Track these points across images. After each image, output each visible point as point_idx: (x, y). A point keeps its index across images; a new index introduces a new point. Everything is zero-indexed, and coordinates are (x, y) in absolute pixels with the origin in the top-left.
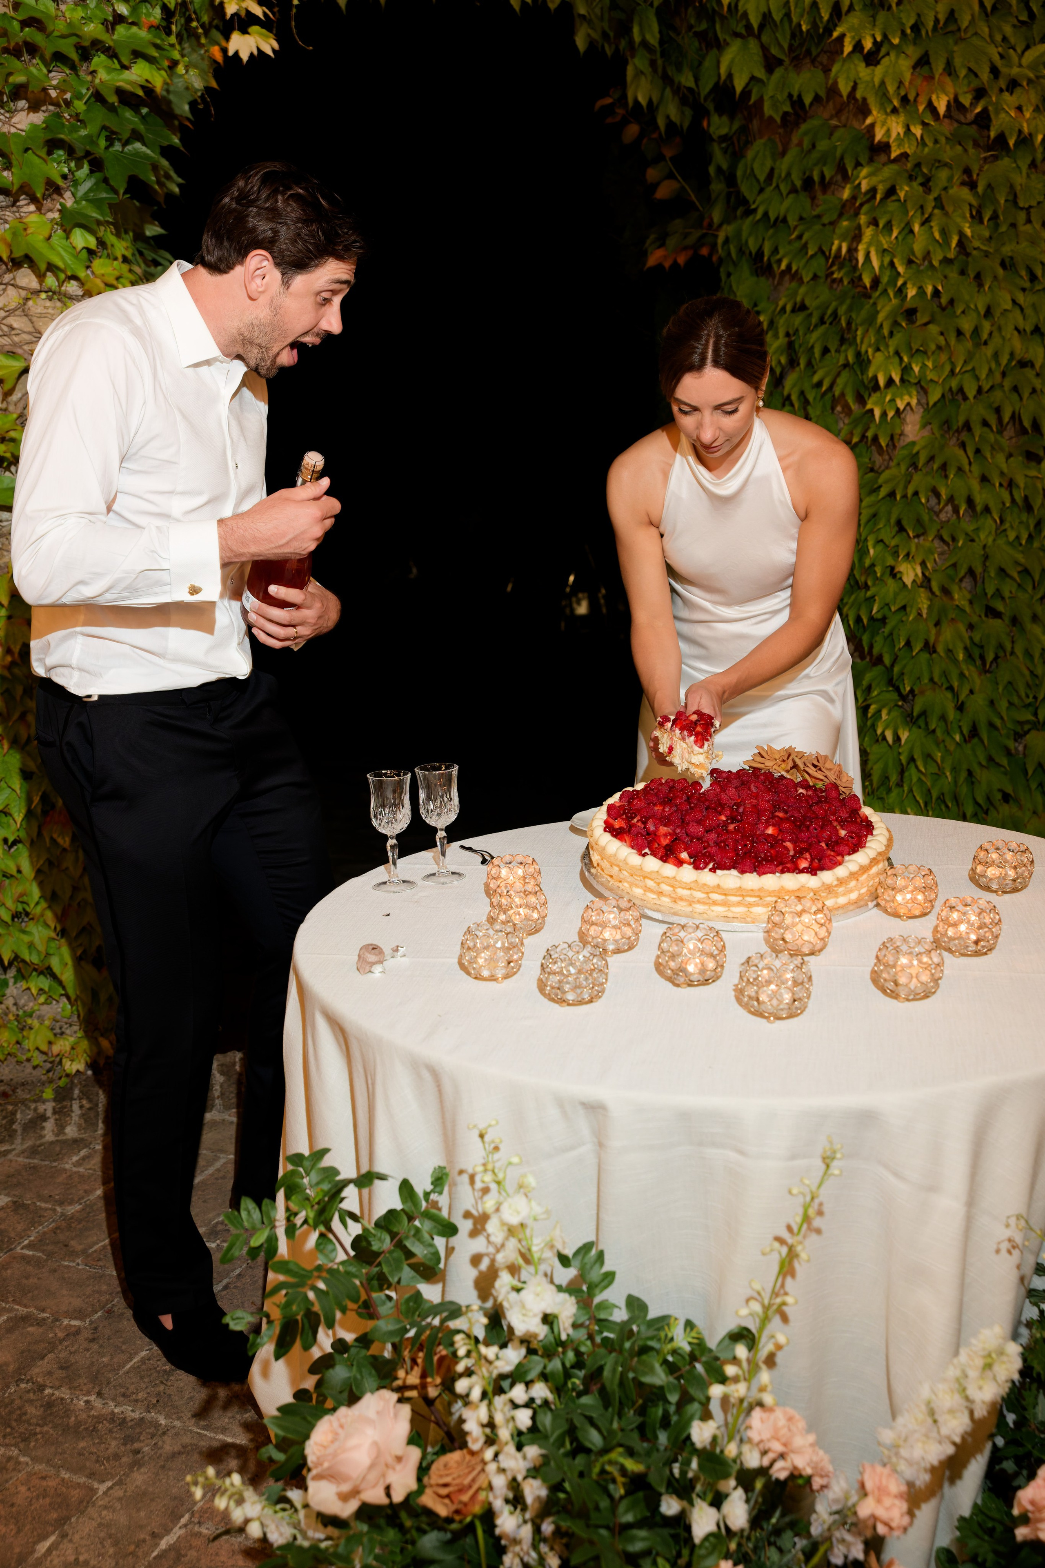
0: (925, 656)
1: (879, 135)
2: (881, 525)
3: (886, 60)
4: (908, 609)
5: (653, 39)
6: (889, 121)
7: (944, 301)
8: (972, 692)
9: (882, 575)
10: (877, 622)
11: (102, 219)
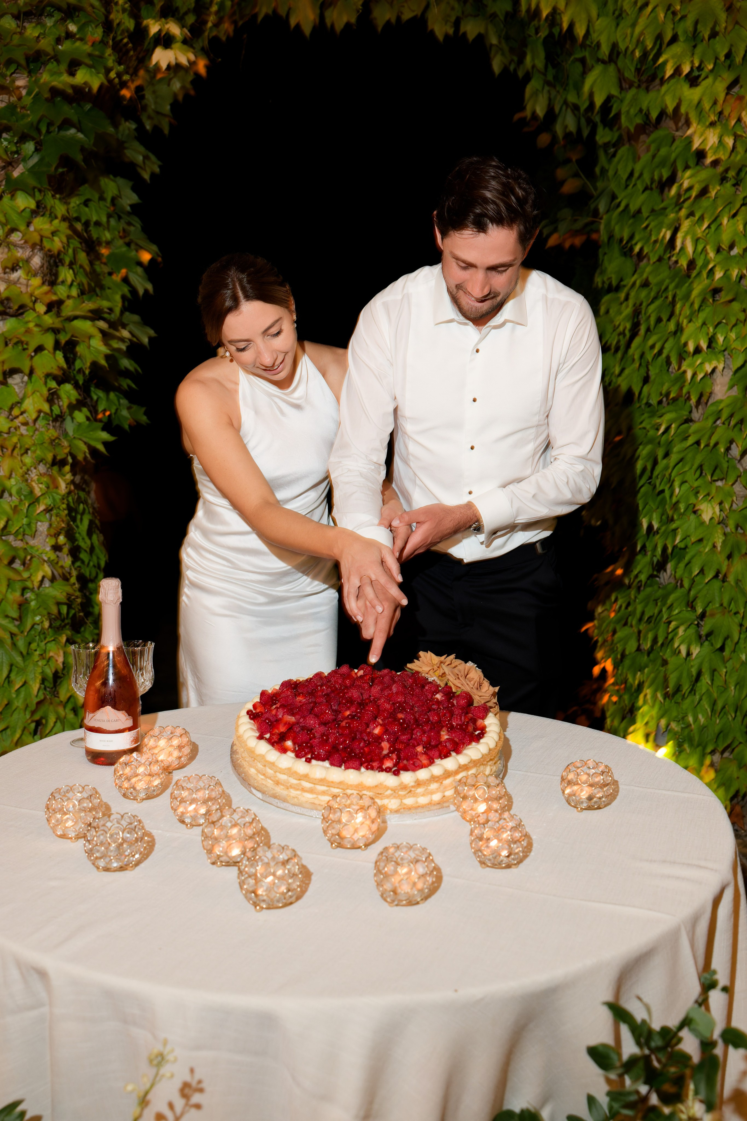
0: (717, 584)
1: (697, 143)
2: (686, 469)
3: (706, 82)
4: (705, 542)
5: (541, 64)
6: (707, 133)
9: (685, 511)
10: (680, 552)
11: (40, 187)
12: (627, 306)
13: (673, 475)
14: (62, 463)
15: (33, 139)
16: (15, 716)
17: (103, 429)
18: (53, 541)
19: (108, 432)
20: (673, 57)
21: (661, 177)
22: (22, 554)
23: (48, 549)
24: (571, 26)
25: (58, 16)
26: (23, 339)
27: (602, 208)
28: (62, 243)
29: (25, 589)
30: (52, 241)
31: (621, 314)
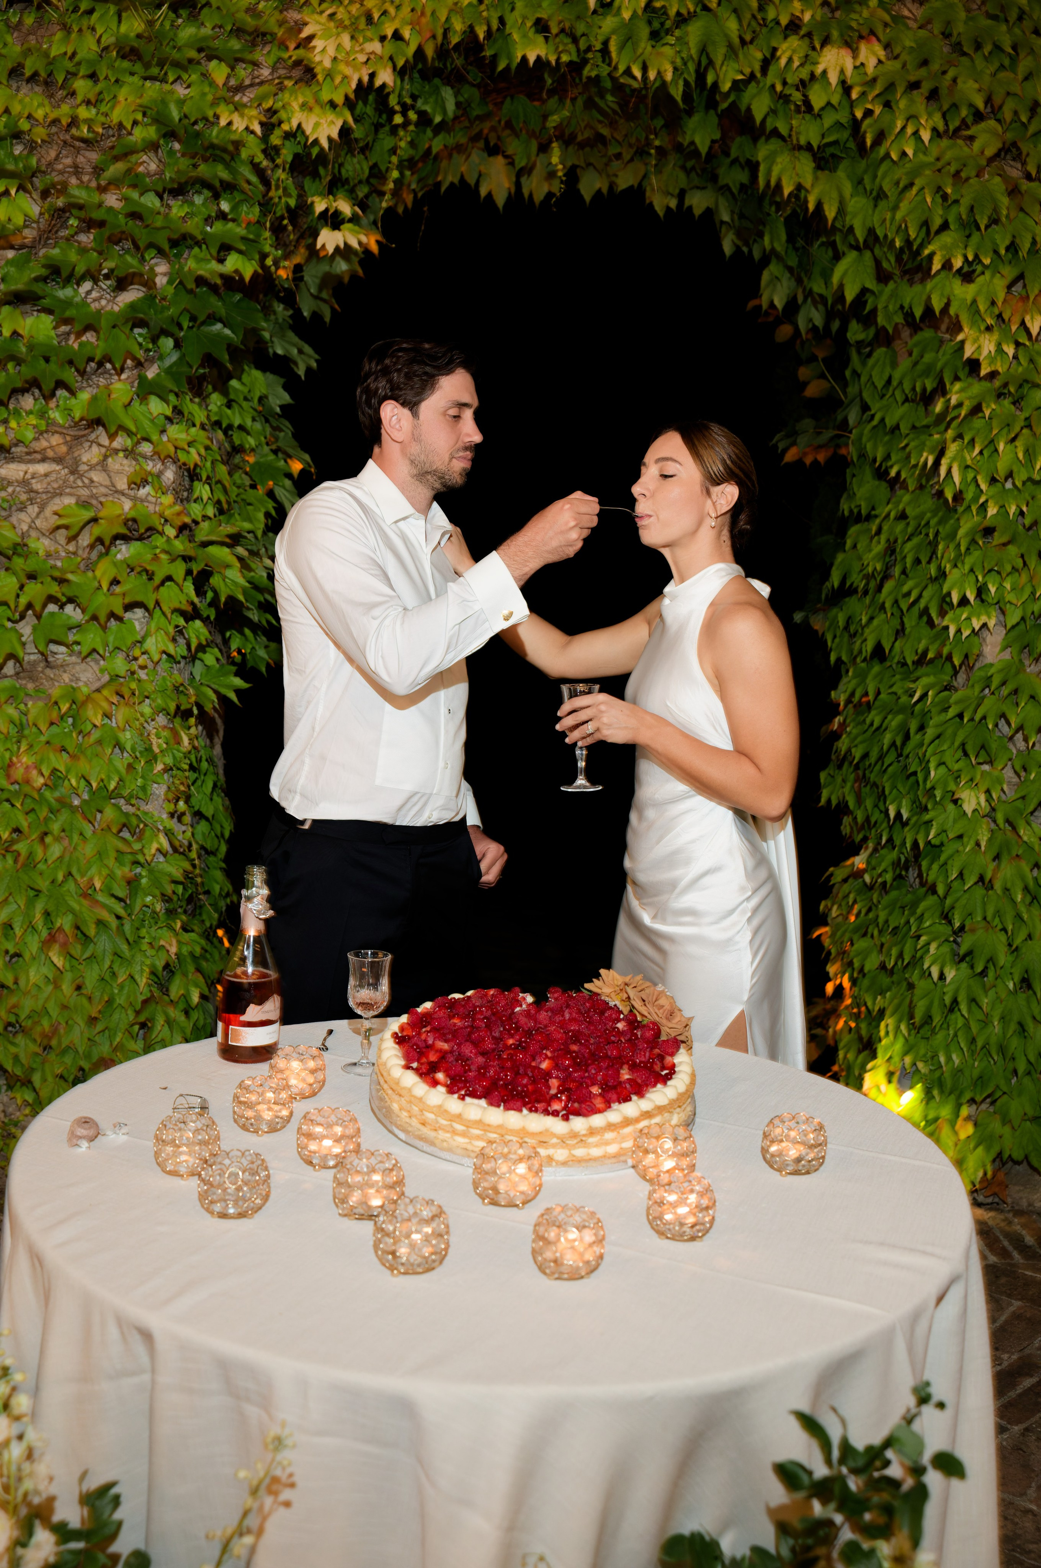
0: (980, 891)
1: (969, 351)
2: (945, 747)
3: (982, 278)
4: (965, 839)
5: (781, 247)
6: (982, 339)
7: (1028, 521)
8: (1030, 937)
9: (941, 799)
10: (935, 849)
11: (176, 390)
12: (879, 542)
13: (928, 754)
14: (186, 714)
15: (171, 335)
16: (116, 1015)
17: (236, 674)
18: (171, 807)
19: (242, 678)
20: (942, 248)
21: (924, 389)
22: (134, 821)
23: (165, 816)
24: (819, 205)
25: (207, 193)
26: (148, 568)
27: (852, 420)
28: (199, 455)
29: (136, 863)
30: (188, 452)
31: (870, 551)
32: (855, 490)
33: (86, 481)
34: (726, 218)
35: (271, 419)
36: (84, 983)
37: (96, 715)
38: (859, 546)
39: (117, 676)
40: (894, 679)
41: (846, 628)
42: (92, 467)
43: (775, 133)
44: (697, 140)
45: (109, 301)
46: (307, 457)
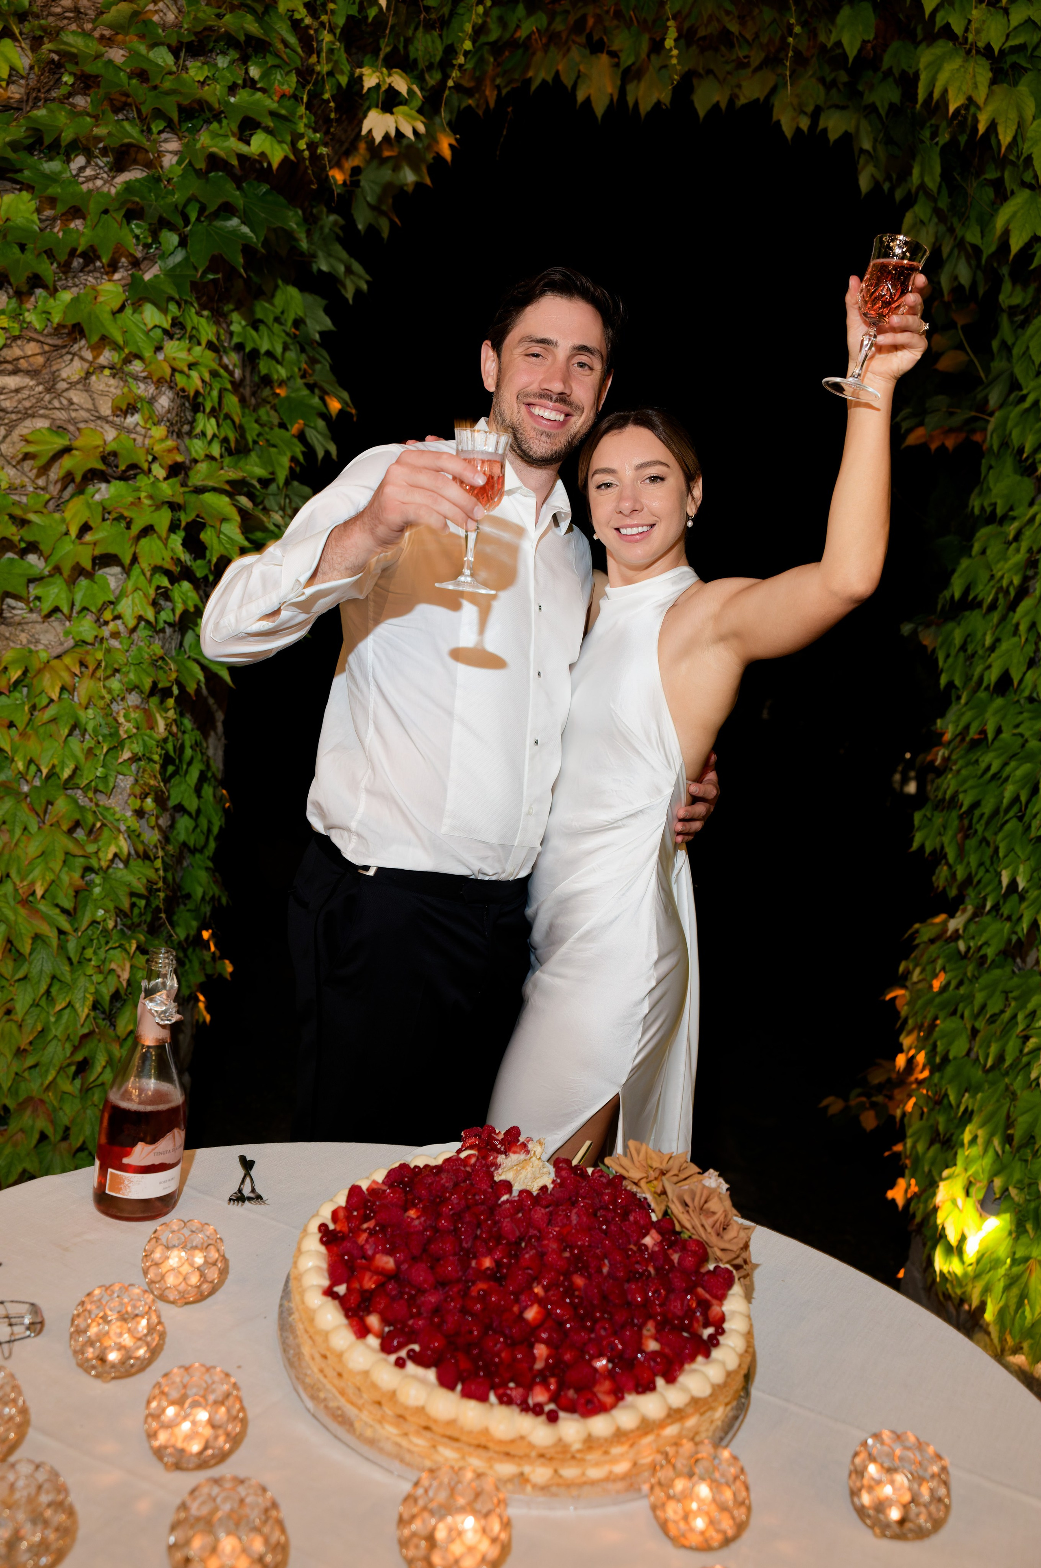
5: (932, 184)
11: (177, 297)
12: (1018, 550)
14: (165, 694)
15: (176, 229)
16: (50, 1049)
18: (136, 804)
22: (90, 818)
23: (129, 814)
24: (992, 127)
25: (234, 54)
26: (128, 513)
27: (994, 399)
28: (203, 381)
29: (88, 869)
30: (188, 376)
31: (1006, 560)
32: (991, 485)
33: (65, 402)
34: (867, 145)
35: (307, 347)
36: (14, 1008)
37: (53, 688)
38: (988, 552)
39: (84, 642)
40: (1020, 718)
41: (963, 648)
42: (72, 385)
43: (947, 32)
44: (845, 42)
45: (105, 182)
46: (345, 395)
